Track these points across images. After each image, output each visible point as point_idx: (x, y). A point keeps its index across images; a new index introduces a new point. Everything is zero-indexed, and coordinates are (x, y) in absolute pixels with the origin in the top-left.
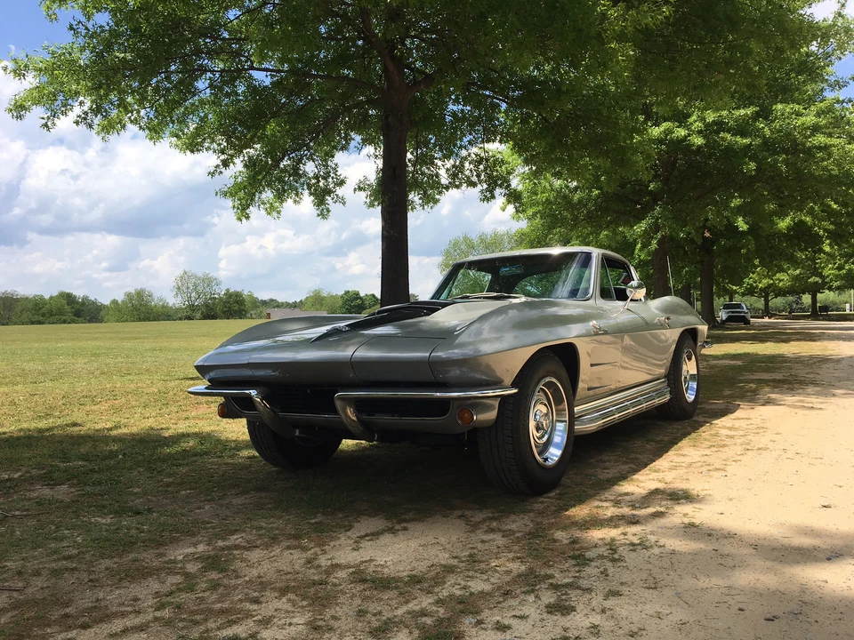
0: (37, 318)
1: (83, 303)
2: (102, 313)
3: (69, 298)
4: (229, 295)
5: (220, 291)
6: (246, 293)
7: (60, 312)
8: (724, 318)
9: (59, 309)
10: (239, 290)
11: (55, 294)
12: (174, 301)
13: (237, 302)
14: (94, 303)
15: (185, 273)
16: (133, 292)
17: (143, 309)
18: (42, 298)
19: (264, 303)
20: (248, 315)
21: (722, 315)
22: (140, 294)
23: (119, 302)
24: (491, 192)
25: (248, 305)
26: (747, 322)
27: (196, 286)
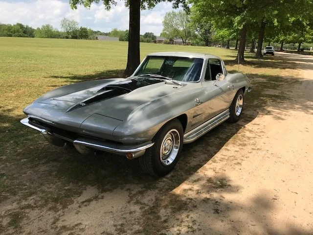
0: (9, 33)
1: (26, 28)
2: (34, 33)
3: (21, 26)
4: (82, 29)
5: (78, 27)
6: (88, 28)
7: (18, 31)
8: (265, 52)
9: (18, 30)
10: (85, 27)
11: (15, 24)
12: (61, 30)
13: (84, 32)
14: (31, 28)
15: (65, 19)
16: (45, 25)
17: (49, 32)
18: (11, 25)
19: (96, 33)
20: (89, 37)
21: (264, 51)
22: (48, 26)
23: (40, 28)
24: (177, 4)
25: (89, 33)
26: (273, 54)
27: (69, 24)
